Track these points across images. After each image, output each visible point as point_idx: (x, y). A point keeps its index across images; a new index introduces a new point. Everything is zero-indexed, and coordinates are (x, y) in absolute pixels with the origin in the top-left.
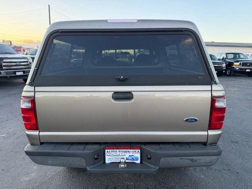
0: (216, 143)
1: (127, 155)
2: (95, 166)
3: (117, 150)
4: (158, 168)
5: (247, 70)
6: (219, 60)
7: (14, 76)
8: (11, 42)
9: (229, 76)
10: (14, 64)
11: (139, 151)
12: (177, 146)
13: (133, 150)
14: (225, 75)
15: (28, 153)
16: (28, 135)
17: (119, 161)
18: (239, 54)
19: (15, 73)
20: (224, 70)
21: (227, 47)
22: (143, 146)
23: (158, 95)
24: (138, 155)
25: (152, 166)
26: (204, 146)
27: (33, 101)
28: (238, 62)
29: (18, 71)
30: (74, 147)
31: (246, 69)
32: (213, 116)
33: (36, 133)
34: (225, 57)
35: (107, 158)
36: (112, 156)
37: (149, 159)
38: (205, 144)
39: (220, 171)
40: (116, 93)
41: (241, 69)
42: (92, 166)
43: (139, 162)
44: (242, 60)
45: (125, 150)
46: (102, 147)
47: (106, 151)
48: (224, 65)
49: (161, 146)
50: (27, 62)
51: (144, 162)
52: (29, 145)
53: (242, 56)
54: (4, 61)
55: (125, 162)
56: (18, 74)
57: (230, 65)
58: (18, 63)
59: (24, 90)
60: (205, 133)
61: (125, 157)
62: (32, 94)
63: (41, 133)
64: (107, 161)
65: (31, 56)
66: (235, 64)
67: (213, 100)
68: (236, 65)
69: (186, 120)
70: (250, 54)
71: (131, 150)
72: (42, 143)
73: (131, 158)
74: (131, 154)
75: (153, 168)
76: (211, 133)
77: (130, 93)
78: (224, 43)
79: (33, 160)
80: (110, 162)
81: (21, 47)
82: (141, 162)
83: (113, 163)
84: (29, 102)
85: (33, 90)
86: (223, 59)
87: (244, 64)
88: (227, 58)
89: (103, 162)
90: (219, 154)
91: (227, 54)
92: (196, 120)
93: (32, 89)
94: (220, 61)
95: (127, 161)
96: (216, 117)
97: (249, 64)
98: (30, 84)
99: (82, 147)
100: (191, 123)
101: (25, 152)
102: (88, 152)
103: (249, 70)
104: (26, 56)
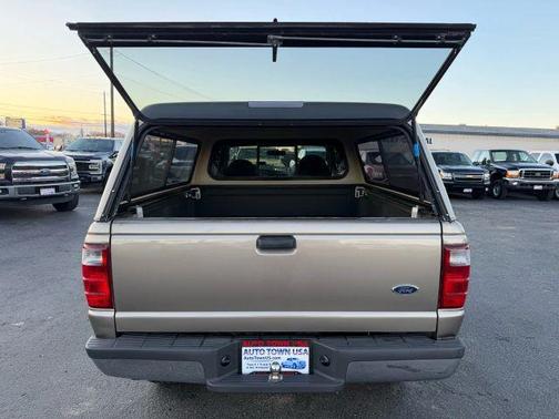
0: (454, 335)
1: (284, 358)
2: (222, 377)
3: (265, 348)
4: (343, 381)
5: (536, 187)
6: (476, 164)
7: (36, 198)
8: (23, 121)
9: (498, 198)
10: (36, 171)
11: (308, 349)
12: (380, 340)
13: (295, 348)
14: (490, 196)
15: (92, 353)
16: (92, 319)
17: (269, 370)
18: (517, 152)
19: (37, 190)
20: (486, 186)
21: (494, 137)
22: (315, 341)
23: (343, 241)
24: (305, 358)
25: (333, 379)
26: (431, 341)
27: (106, 251)
28: (515, 168)
29: (45, 187)
30: (182, 341)
31: (533, 185)
32: (446, 283)
33: (108, 314)
34: (488, 158)
35: (245, 363)
36: (255, 360)
37: (326, 364)
38: (433, 336)
39: (470, 397)
40: (263, 237)
41: (522, 184)
42: (217, 379)
43: (306, 371)
44: (524, 164)
45: (279, 348)
46: (236, 341)
47: (244, 349)
48: (487, 176)
49: (350, 340)
50: (65, 167)
51: (316, 371)
52: (93, 337)
53: (524, 158)
54: (17, 164)
55: (280, 372)
56: (44, 192)
57: (498, 176)
58: (44, 170)
59: (90, 230)
60: (433, 315)
61: (280, 362)
62: (105, 239)
63: (120, 315)
64: (246, 370)
65: (71, 154)
66: (510, 173)
67: (446, 251)
68: (512, 177)
69: (397, 290)
70: (542, 152)
71: (291, 348)
72: (119, 334)
73: (290, 363)
74: (292, 356)
75: (334, 383)
76: (445, 314)
77: (290, 237)
78: (486, 128)
79: (101, 367)
80: (251, 371)
81: (44, 133)
82: (311, 372)
83: (257, 373)
84: (98, 254)
85: (108, 231)
86: (484, 162)
87: (529, 174)
88: (492, 160)
89: (236, 370)
90: (459, 355)
91: (492, 151)
92: (415, 290)
93: (105, 227)
94: (478, 168)
95: (283, 370)
96: (452, 283)
97: (538, 174)
98: (102, 220)
99: (197, 341)
100: (405, 295)
101: (88, 350)
102: (209, 350)
103: (540, 187)
104: (61, 154)
